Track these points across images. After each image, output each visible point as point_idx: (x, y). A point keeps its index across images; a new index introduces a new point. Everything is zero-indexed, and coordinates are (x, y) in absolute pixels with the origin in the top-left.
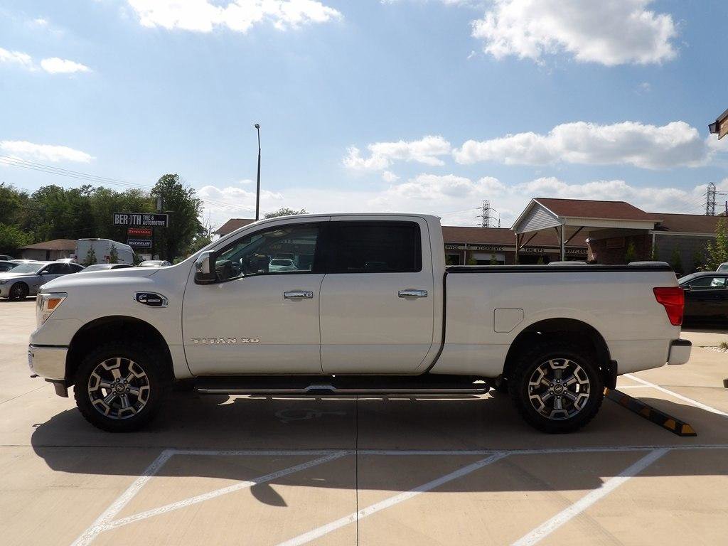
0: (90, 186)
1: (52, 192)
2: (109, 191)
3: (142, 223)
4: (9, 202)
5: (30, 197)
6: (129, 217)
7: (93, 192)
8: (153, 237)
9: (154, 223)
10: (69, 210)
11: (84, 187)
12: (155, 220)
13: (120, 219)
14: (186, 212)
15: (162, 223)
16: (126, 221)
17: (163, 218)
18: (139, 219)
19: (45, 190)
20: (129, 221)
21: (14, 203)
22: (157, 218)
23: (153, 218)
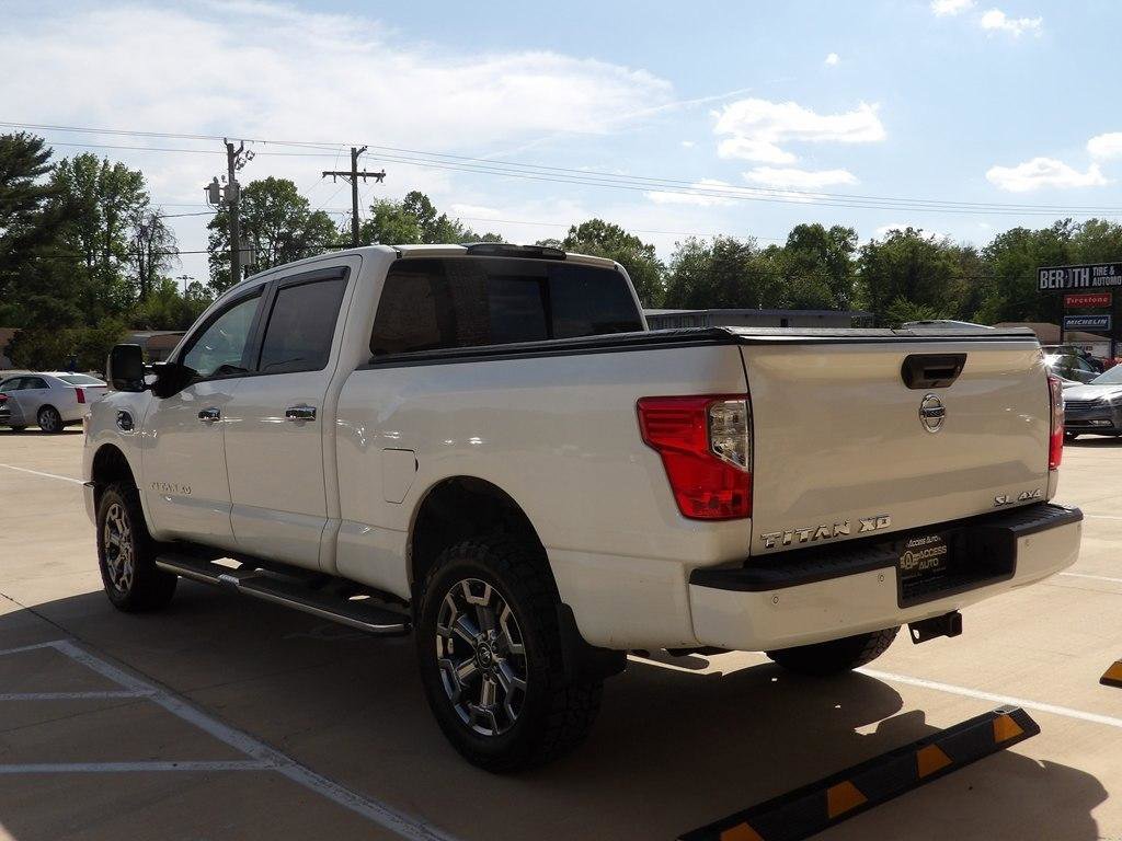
0: (1069, 220)
1: (1017, 237)
2: (1105, 226)
3: (1091, 283)
4: (936, 267)
5: (980, 254)
6: (1066, 272)
7: (1076, 231)
8: (1112, 310)
9: (1114, 280)
11: (1059, 224)
12: (1116, 274)
13: (1050, 280)
16: (1060, 282)
18: (1086, 276)
20: (1066, 282)
21: (945, 267)
23: (1112, 272)
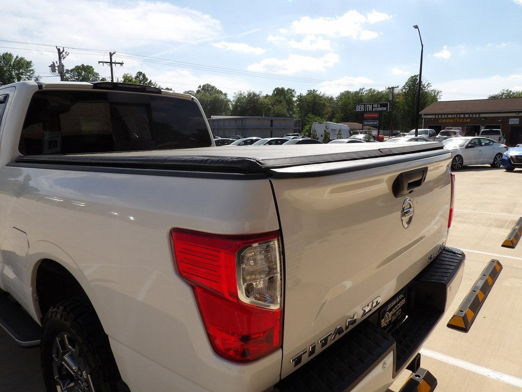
0: (363, 88)
3: (372, 109)
4: (321, 103)
5: (335, 99)
6: (365, 106)
7: (366, 92)
8: (379, 119)
9: (380, 109)
10: (351, 104)
11: (360, 89)
13: (360, 108)
14: (424, 100)
15: (385, 109)
16: (363, 109)
17: (386, 105)
18: (371, 107)
19: (342, 94)
20: (364, 110)
21: (324, 103)
22: (382, 106)
23: (379, 106)
